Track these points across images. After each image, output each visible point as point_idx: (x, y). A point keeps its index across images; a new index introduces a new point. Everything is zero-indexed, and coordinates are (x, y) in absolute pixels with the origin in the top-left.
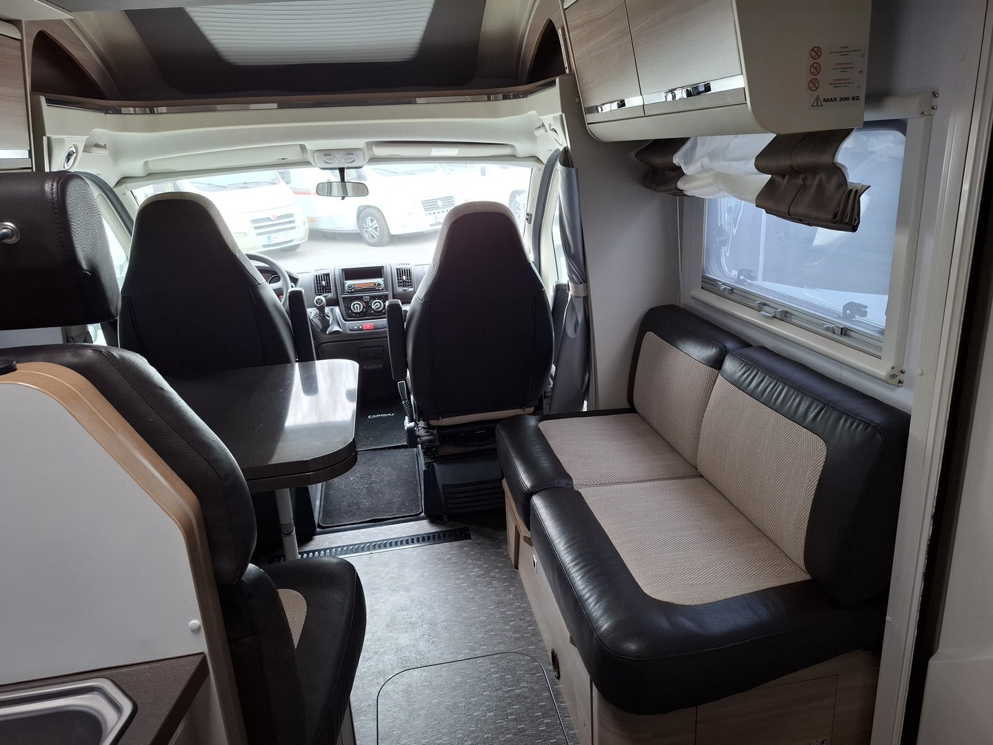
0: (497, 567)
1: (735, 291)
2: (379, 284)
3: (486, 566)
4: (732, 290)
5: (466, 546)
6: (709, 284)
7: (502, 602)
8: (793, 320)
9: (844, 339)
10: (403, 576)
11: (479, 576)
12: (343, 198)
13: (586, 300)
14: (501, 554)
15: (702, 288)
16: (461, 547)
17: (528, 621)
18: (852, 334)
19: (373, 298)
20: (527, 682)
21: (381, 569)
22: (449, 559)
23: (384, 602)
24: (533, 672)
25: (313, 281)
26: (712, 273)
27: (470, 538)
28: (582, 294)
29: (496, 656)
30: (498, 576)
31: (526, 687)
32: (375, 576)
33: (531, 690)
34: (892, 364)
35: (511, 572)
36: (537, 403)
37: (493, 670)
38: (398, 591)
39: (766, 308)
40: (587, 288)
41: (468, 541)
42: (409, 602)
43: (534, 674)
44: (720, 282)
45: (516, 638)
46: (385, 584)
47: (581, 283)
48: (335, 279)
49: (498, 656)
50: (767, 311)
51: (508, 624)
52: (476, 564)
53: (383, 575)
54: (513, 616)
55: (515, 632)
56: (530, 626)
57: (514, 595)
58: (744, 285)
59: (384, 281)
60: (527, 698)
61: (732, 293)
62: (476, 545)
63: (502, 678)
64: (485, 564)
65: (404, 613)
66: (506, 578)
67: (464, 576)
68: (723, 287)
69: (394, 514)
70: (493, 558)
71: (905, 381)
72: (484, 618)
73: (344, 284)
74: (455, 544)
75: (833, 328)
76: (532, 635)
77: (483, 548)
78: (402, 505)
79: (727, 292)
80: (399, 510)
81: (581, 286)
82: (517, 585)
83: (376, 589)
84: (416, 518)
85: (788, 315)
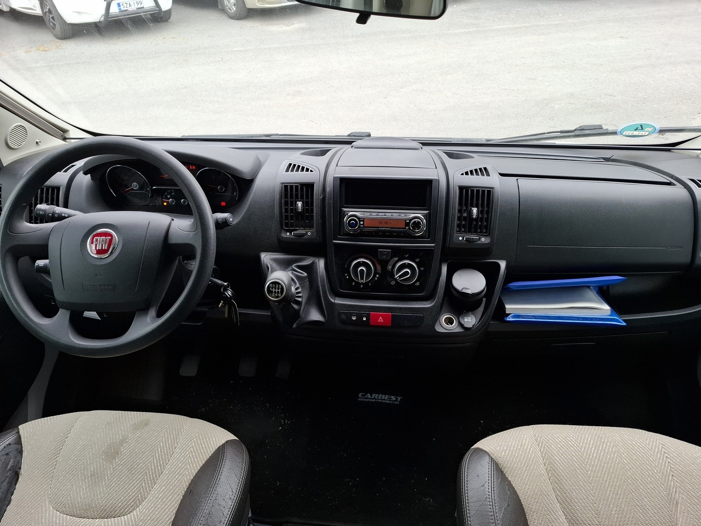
2: (417, 225)
12: (363, 19)
19: (400, 253)
25: (277, 197)
48: (324, 199)
59: (428, 217)
73: (342, 215)
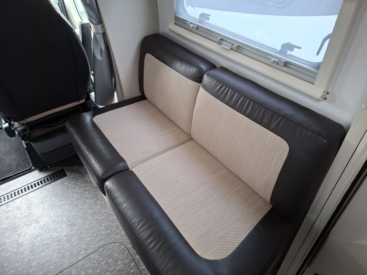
0: (87, 190)
1: (199, 28)
3: (80, 191)
4: (198, 28)
5: (65, 182)
6: (180, 22)
7: (95, 213)
8: (244, 52)
9: (285, 69)
10: (32, 213)
11: (77, 200)
13: (104, 35)
14: (86, 181)
15: (175, 24)
16: (62, 183)
17: (112, 220)
18: (291, 66)
20: (122, 260)
21: (16, 212)
22: (58, 193)
23: (24, 235)
24: (123, 252)
26: (181, 15)
27: (66, 176)
28: (101, 32)
29: (100, 250)
30: (88, 196)
31: (121, 264)
32: (14, 219)
33: (124, 264)
34: (324, 90)
35: (95, 191)
36: (86, 96)
37: (101, 259)
38: (31, 225)
39: (224, 42)
40: (103, 27)
41: (65, 178)
42: (40, 230)
43: (123, 253)
44: (188, 21)
45: (108, 234)
46: (22, 222)
47: (99, 24)
49: (101, 249)
50: (225, 45)
51: (101, 226)
52: (74, 192)
53: (19, 216)
54: (103, 219)
55: (107, 230)
56: (114, 223)
57: (101, 206)
58: (204, 24)
60: (123, 271)
61: (197, 30)
62: (71, 179)
63: (107, 263)
64: (79, 190)
65: (39, 238)
66: (93, 196)
67: (69, 202)
68: (192, 25)
69: (15, 172)
70: (82, 185)
71: (328, 98)
72: (87, 226)
74: (58, 182)
75: (278, 61)
76: (116, 229)
77: (75, 180)
78: (18, 164)
79: (195, 29)
80: (17, 169)
81: (99, 26)
82: (101, 199)
83: (17, 227)
84: (30, 171)
85: (241, 48)
